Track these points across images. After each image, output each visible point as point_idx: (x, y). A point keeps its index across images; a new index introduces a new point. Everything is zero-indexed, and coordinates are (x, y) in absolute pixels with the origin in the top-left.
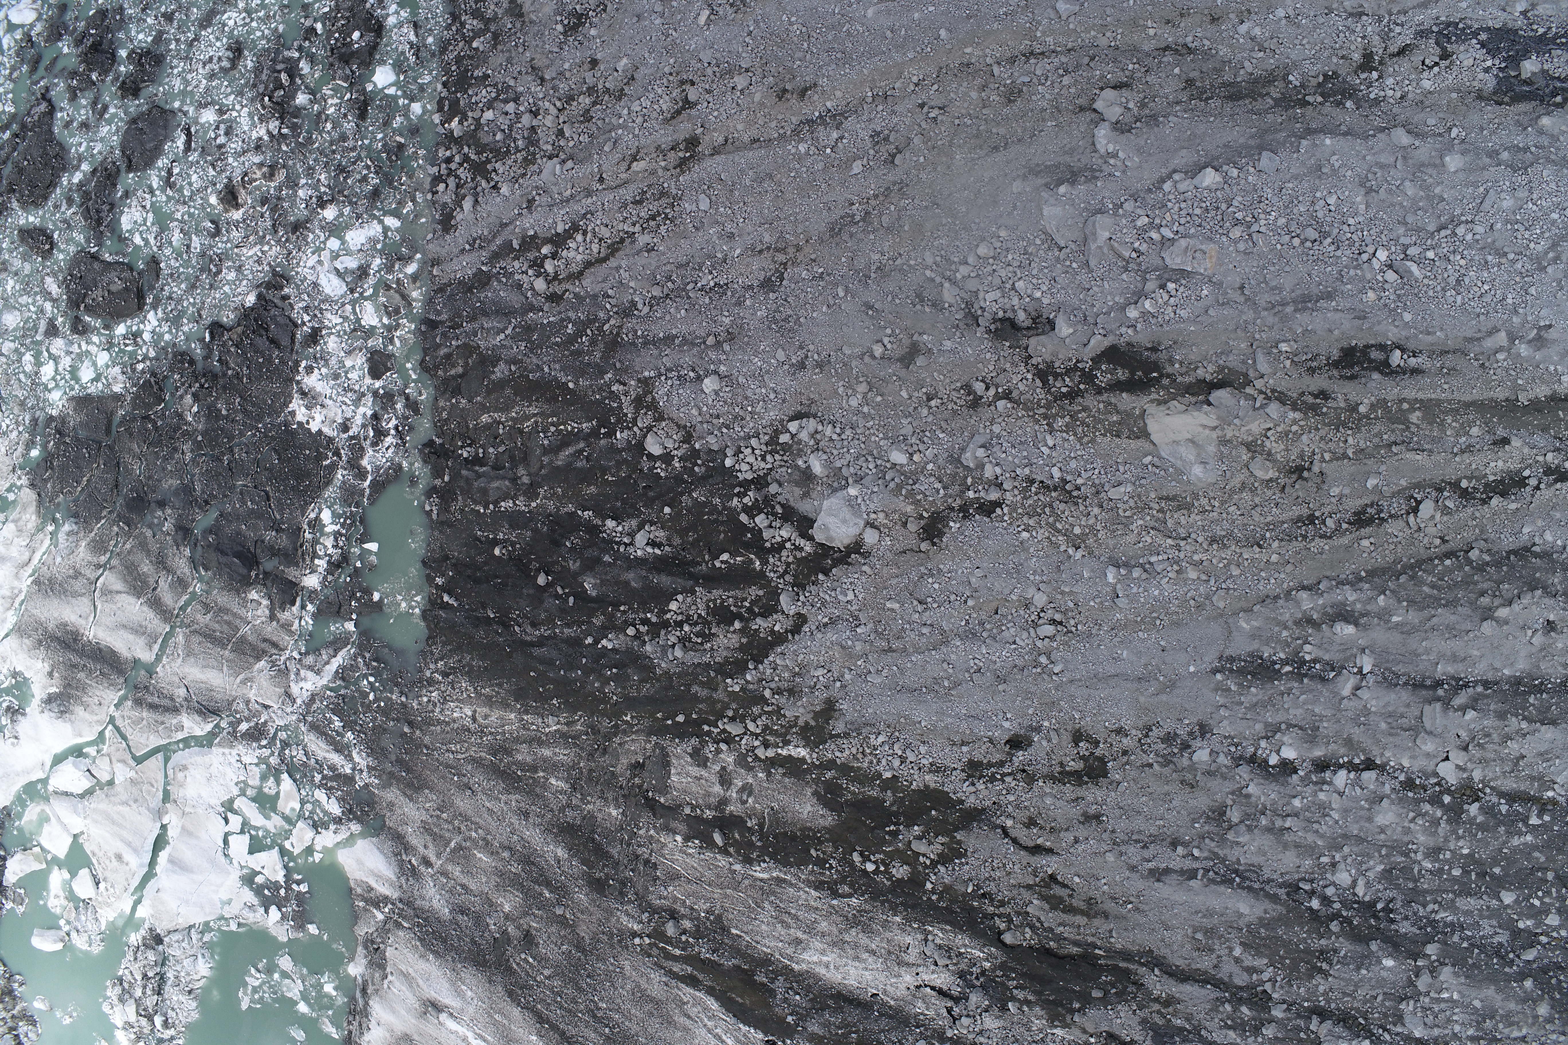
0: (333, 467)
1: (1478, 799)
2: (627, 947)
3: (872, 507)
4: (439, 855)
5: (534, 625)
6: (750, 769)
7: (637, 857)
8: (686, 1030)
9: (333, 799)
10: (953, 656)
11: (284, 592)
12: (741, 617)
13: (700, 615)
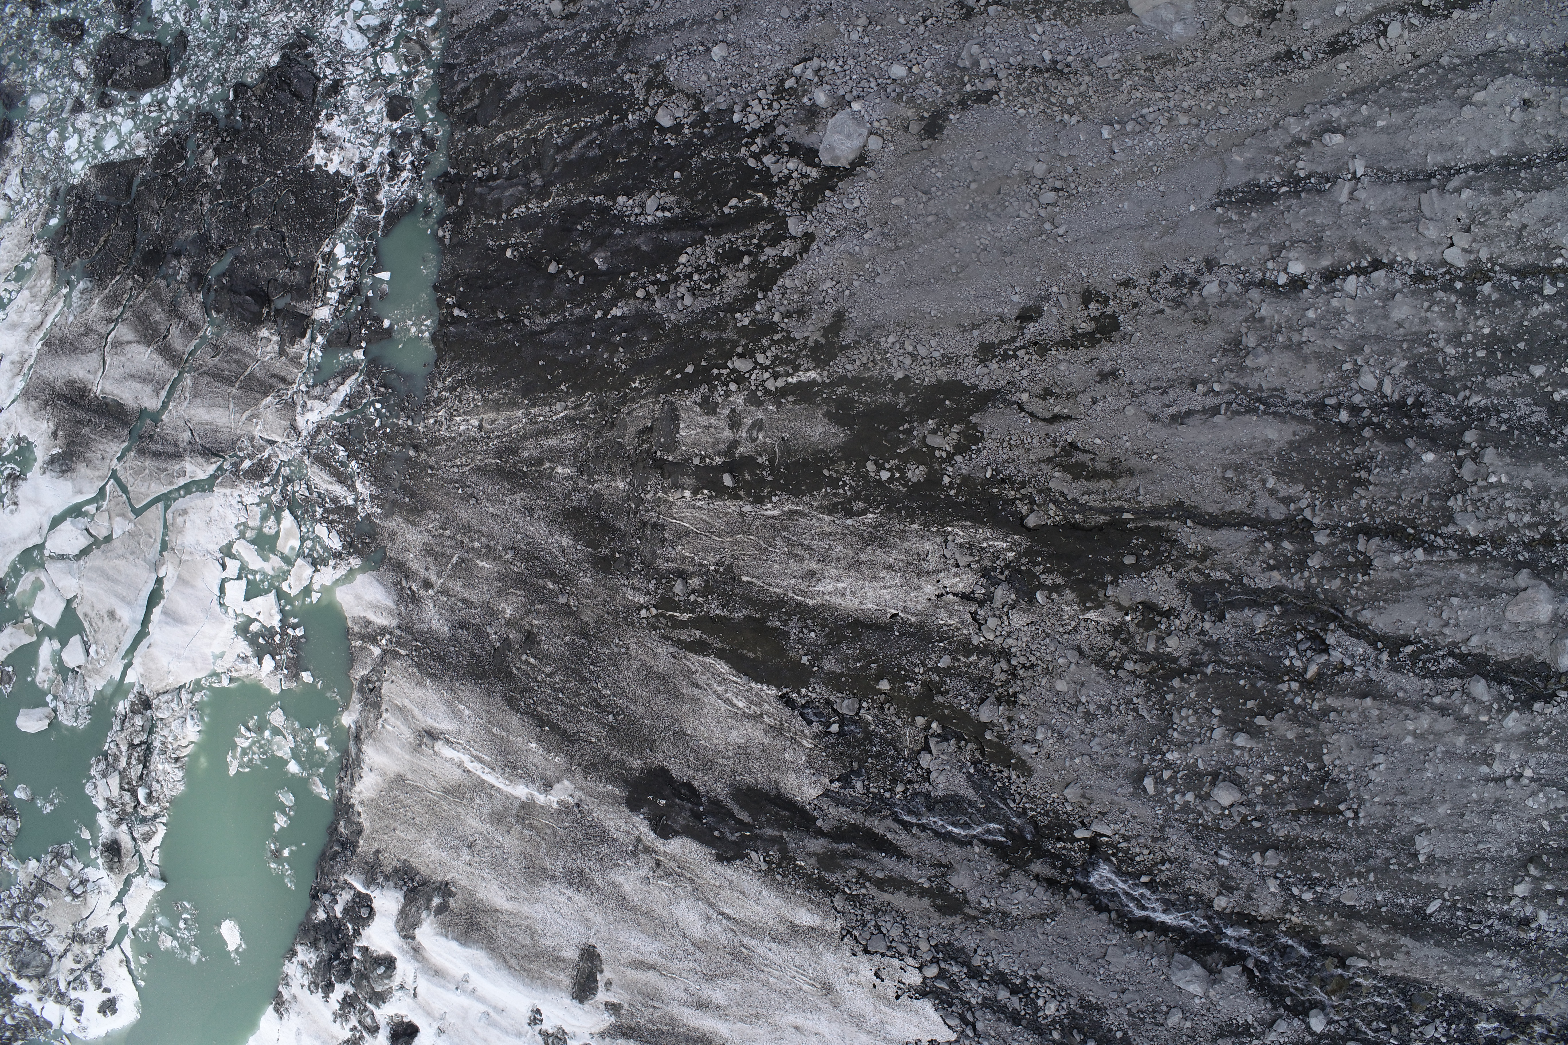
0: (350, 203)
1: (1490, 279)
2: (633, 624)
3: (875, 116)
4: (439, 575)
5: (544, 315)
6: (759, 404)
7: (644, 524)
8: (695, 700)
9: (334, 532)
10: (959, 240)
11: (294, 325)
12: (749, 253)
13: (709, 264)
